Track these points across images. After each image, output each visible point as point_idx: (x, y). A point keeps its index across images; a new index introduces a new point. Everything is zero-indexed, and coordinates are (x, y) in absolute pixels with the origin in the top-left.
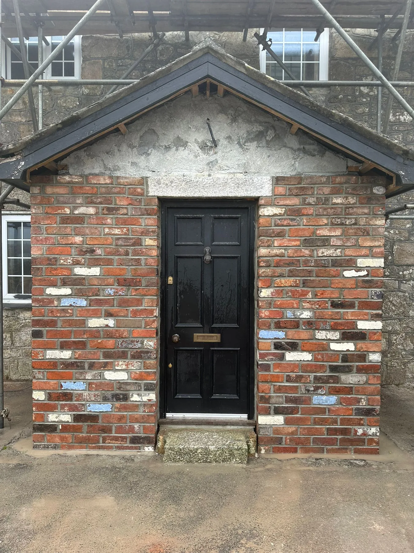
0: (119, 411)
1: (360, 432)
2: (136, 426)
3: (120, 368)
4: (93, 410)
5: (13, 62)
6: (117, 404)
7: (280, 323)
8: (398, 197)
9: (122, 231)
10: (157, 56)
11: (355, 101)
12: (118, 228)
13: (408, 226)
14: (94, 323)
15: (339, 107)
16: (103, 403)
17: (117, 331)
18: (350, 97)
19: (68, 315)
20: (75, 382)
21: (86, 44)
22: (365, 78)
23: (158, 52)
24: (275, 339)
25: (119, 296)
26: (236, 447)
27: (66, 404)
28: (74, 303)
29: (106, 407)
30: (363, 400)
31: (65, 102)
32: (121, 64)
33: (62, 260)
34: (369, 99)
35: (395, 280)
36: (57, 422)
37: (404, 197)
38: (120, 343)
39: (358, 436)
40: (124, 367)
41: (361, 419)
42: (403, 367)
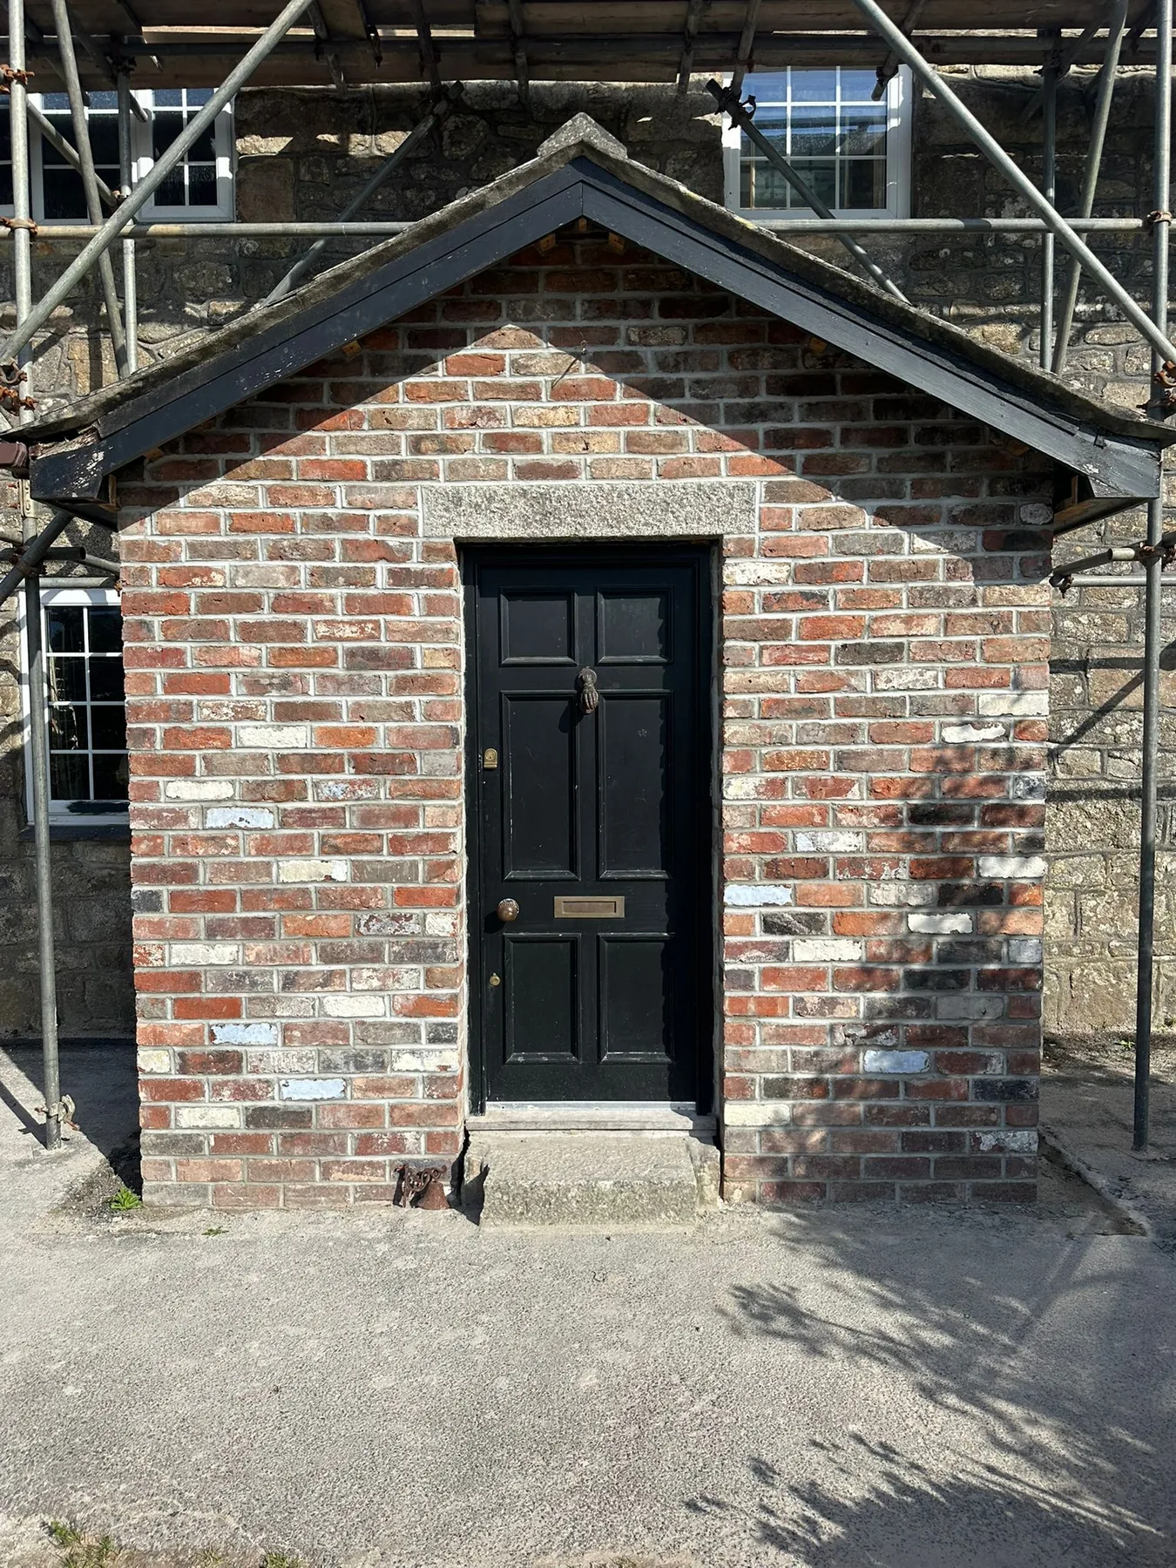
0: (365, 1097)
1: (988, 1141)
2: (410, 1134)
3: (366, 987)
4: (295, 1097)
5: (48, 167)
6: (359, 1079)
7: (778, 866)
8: (1100, 525)
9: (363, 630)
10: (441, 146)
11: (984, 266)
12: (351, 623)
13: (1127, 603)
14: (294, 871)
15: (940, 281)
16: (323, 1075)
17: (355, 890)
18: (970, 254)
19: (226, 852)
20: (247, 1026)
21: (248, 116)
22: (1010, 199)
23: (446, 134)
24: (766, 905)
25: (358, 799)
26: (667, 1183)
27: (225, 1083)
28: (241, 820)
29: (330, 1088)
30: (994, 1061)
31: (194, 278)
32: (344, 170)
33: (207, 707)
34: (1021, 259)
35: (1093, 750)
36: (205, 1128)
37: (1117, 524)
38: (363, 922)
39: (983, 1151)
40: (376, 983)
41: (992, 1110)
42: (1114, 982)
